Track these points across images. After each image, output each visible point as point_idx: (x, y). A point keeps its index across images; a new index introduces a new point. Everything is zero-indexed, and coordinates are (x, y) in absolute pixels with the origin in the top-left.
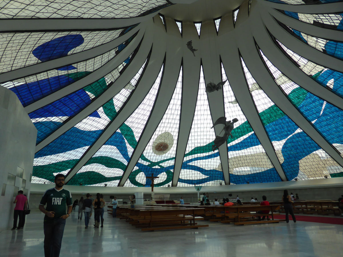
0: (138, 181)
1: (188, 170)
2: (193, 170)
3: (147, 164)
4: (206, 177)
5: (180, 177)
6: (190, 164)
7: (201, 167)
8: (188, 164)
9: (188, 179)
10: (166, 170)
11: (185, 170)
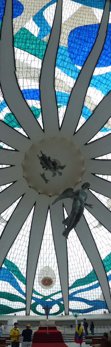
0: (40, 312)
1: (75, 302)
2: (79, 302)
3: (41, 298)
4: (91, 307)
5: (70, 308)
6: (76, 296)
7: (85, 298)
8: (73, 296)
9: (77, 309)
10: (58, 302)
11: (73, 302)
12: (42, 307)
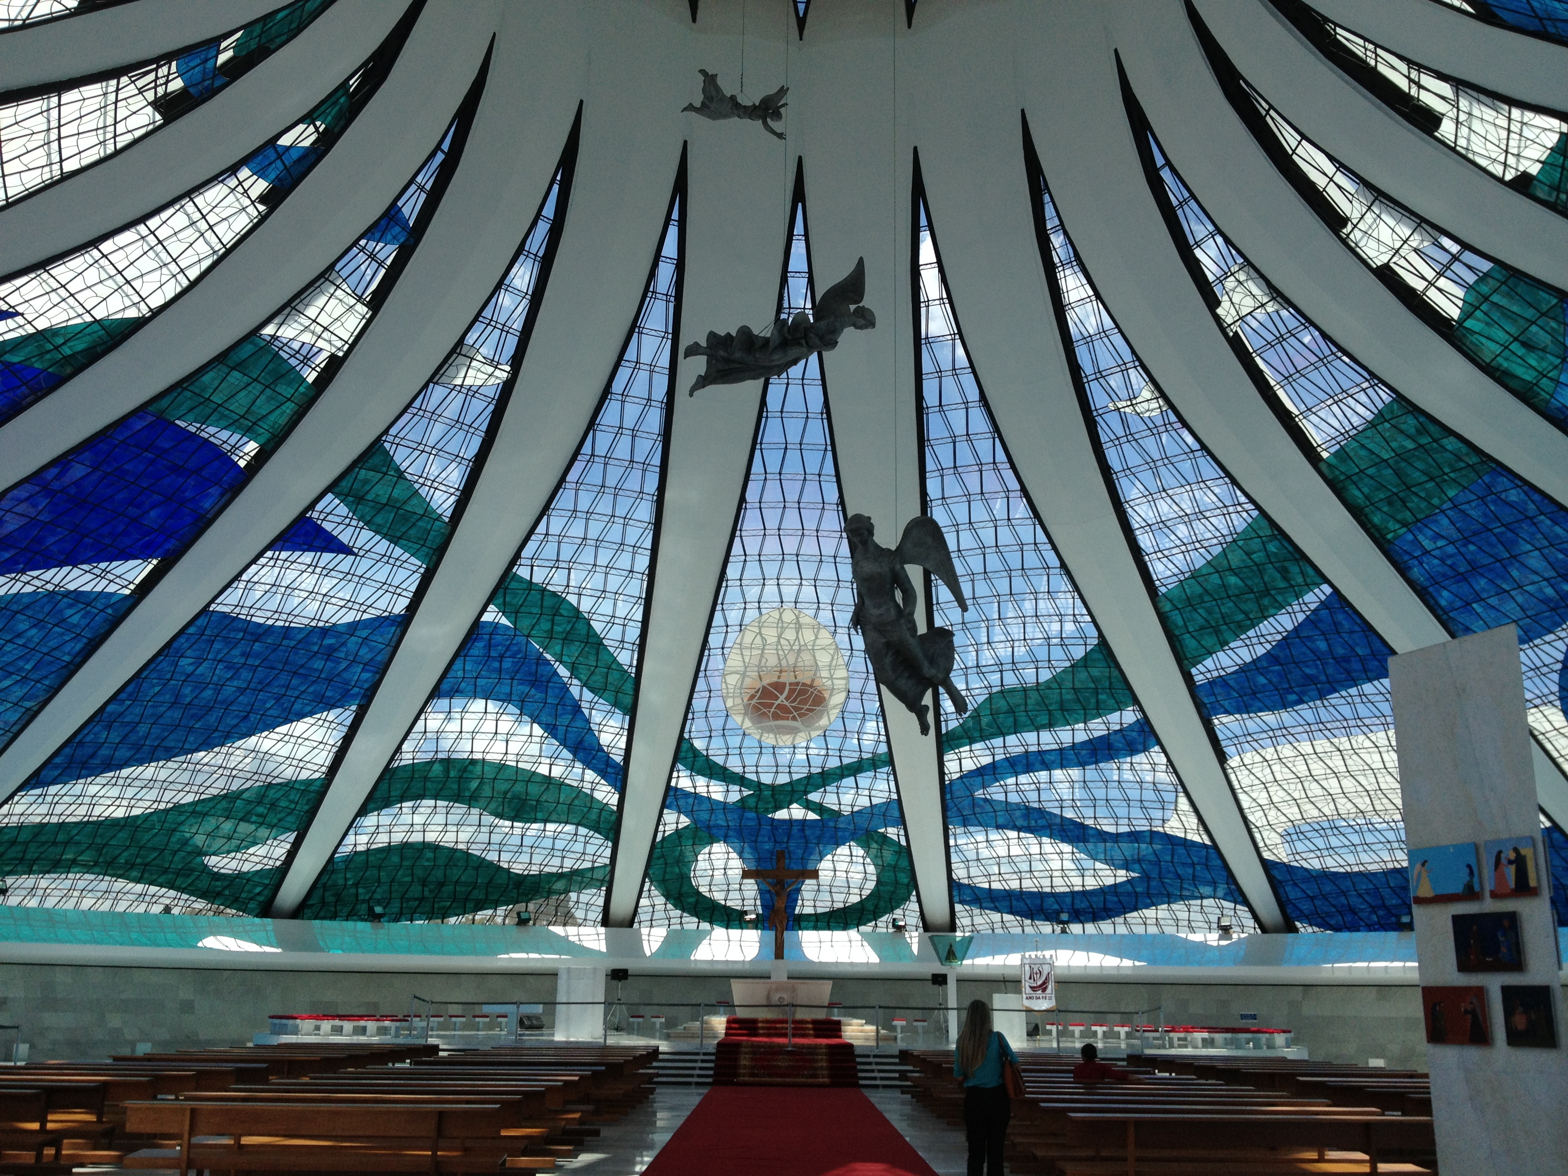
0: (718, 897)
1: (994, 833)
3: (733, 799)
5: (960, 874)
6: (996, 793)
7: (1068, 814)
8: (979, 794)
10: (861, 828)
11: (978, 833)
12: (736, 864)
